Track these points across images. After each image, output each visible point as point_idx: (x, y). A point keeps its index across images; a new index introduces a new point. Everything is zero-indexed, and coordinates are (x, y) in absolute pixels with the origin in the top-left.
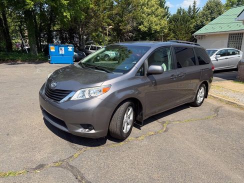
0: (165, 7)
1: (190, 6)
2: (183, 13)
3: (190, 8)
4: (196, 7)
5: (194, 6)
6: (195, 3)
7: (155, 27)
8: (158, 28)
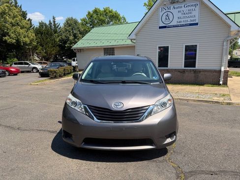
0: (27, 19)
1: (50, 21)
2: (46, 28)
3: (50, 23)
4: (56, 23)
5: (54, 22)
6: (54, 18)
7: (24, 39)
8: (27, 40)
